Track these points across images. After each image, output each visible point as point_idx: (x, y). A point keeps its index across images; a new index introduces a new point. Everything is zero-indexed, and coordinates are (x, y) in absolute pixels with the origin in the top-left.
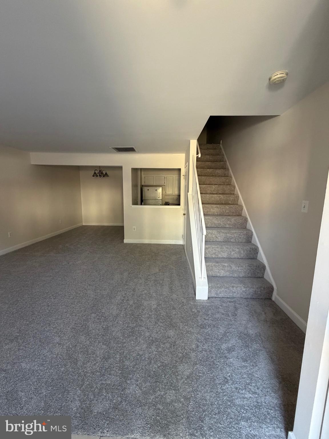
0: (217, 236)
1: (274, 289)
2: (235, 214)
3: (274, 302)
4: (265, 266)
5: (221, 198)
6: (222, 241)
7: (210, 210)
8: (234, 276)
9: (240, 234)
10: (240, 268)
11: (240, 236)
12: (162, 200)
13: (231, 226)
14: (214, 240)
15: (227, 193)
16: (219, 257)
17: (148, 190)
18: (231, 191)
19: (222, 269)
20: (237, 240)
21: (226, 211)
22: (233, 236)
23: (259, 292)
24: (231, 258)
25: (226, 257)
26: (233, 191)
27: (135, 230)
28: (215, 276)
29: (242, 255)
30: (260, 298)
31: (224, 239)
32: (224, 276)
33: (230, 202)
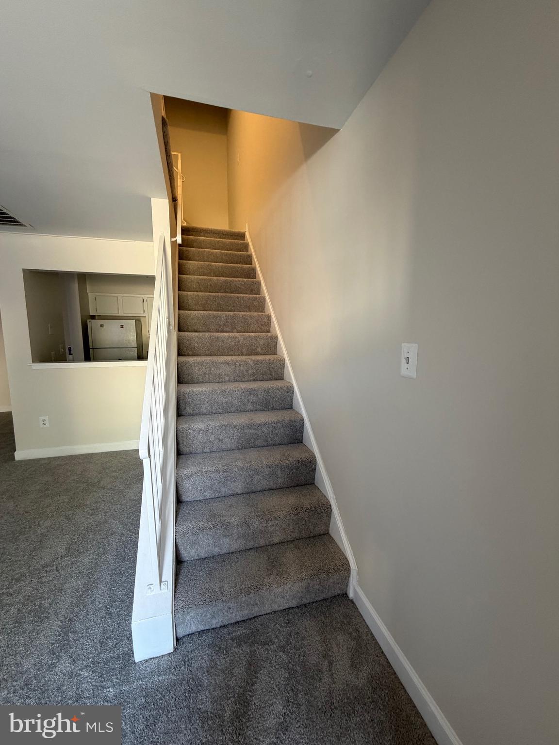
0: (221, 437)
1: (352, 570)
2: (269, 376)
3: (352, 601)
4: (330, 505)
5: (239, 342)
6: (234, 447)
7: (210, 370)
8: (257, 545)
9: (275, 425)
10: (270, 523)
11: (276, 431)
12: (137, 347)
13: (259, 407)
14: (214, 449)
15: (254, 329)
16: (223, 494)
17: (102, 326)
18: (262, 325)
19: (225, 536)
20: (269, 440)
21: (247, 371)
22: (259, 433)
23: (317, 587)
24: (255, 490)
25: (239, 492)
26: (266, 326)
27: (47, 425)
28: (206, 556)
29: (280, 480)
30: (320, 599)
31: (238, 443)
32: (232, 550)
33: (259, 350)
